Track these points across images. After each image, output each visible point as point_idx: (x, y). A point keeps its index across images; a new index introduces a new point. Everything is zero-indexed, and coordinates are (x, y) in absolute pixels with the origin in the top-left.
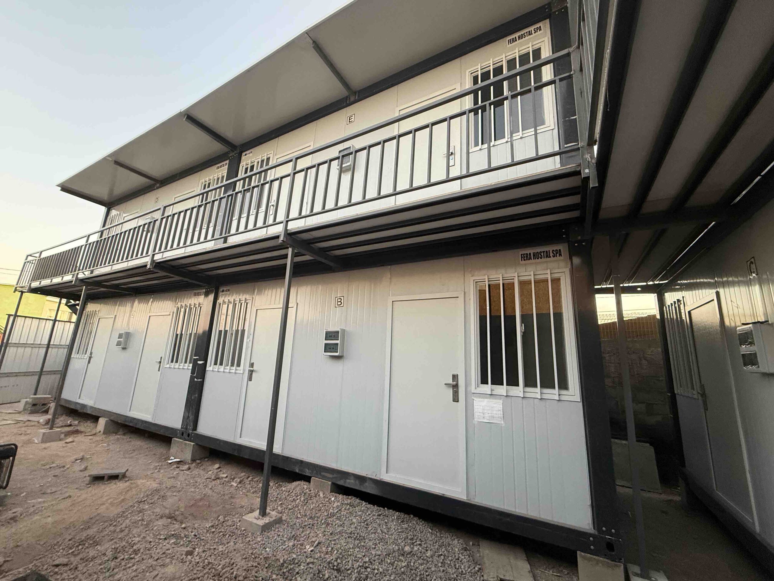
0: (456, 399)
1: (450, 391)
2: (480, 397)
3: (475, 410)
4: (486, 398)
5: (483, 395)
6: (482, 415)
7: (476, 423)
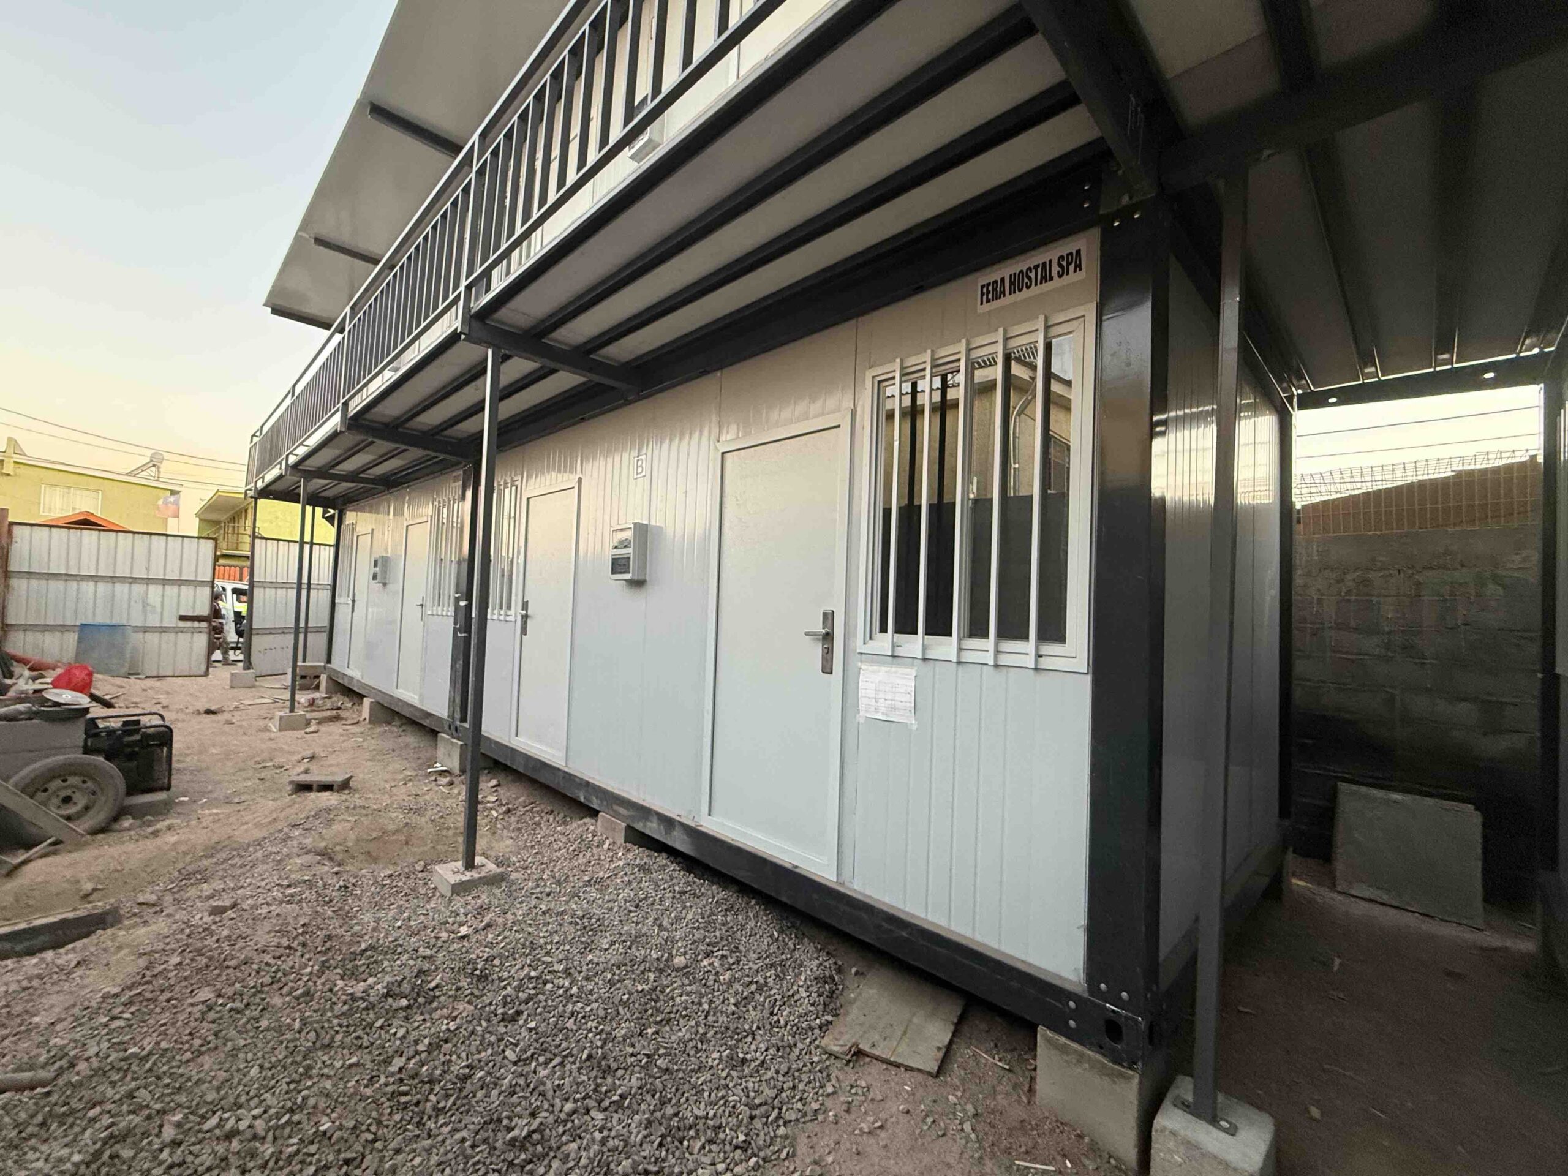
0: (827, 669)
1: (818, 649)
2: (872, 662)
3: (862, 693)
4: (883, 664)
5: (875, 657)
6: (873, 703)
7: (862, 720)
